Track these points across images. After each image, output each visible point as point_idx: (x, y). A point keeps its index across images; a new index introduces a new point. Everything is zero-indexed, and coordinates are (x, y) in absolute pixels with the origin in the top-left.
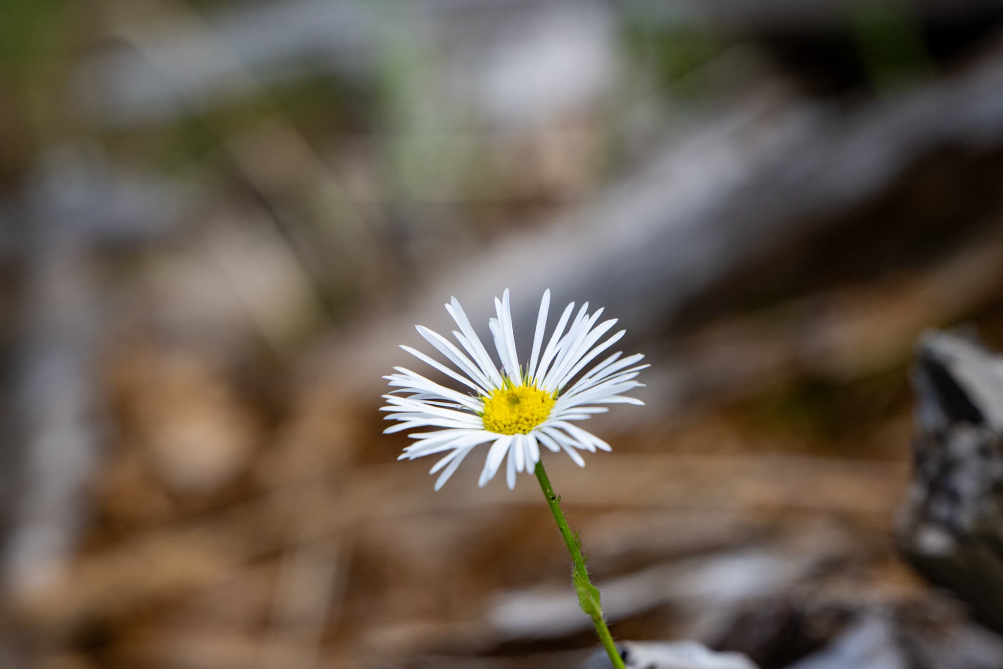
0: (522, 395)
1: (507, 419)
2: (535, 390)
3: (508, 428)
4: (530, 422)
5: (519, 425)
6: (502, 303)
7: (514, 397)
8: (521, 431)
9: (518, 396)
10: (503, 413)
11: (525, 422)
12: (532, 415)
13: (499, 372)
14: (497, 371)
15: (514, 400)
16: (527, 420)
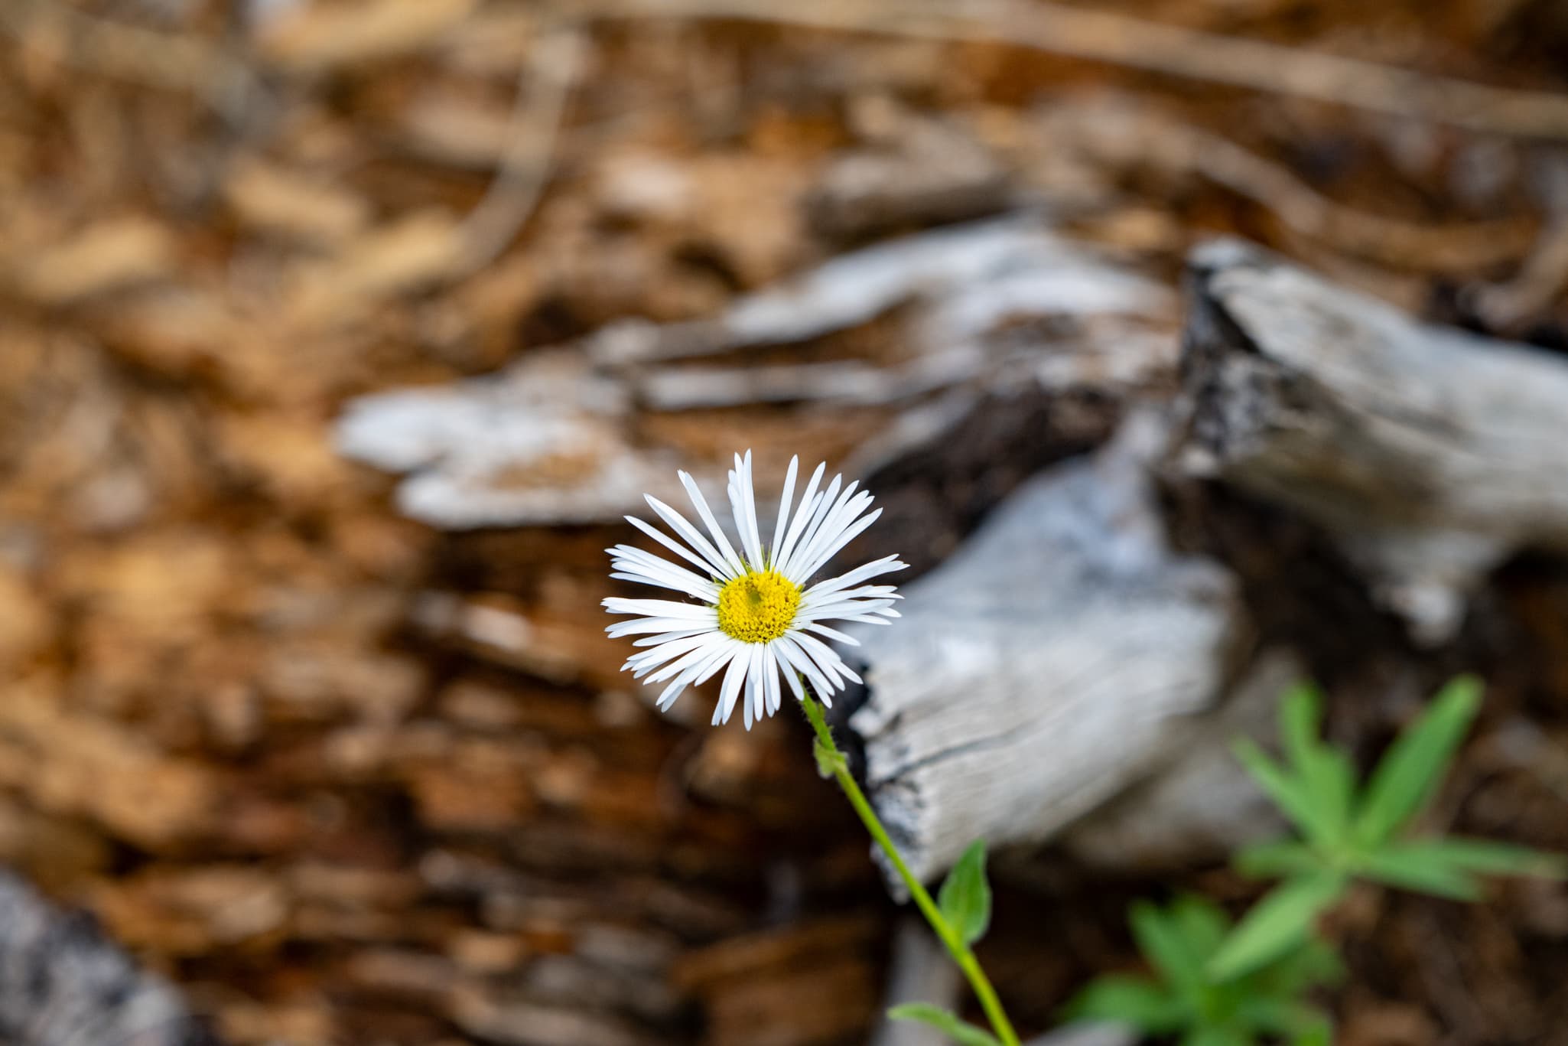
0: (763, 591)
1: (745, 624)
2: (778, 584)
3: (746, 633)
4: (771, 629)
5: (759, 633)
6: (743, 462)
7: (753, 589)
8: (761, 640)
9: (759, 589)
10: (741, 613)
11: (766, 629)
12: (774, 620)
13: (738, 555)
14: (736, 555)
15: (755, 595)
16: (769, 627)
